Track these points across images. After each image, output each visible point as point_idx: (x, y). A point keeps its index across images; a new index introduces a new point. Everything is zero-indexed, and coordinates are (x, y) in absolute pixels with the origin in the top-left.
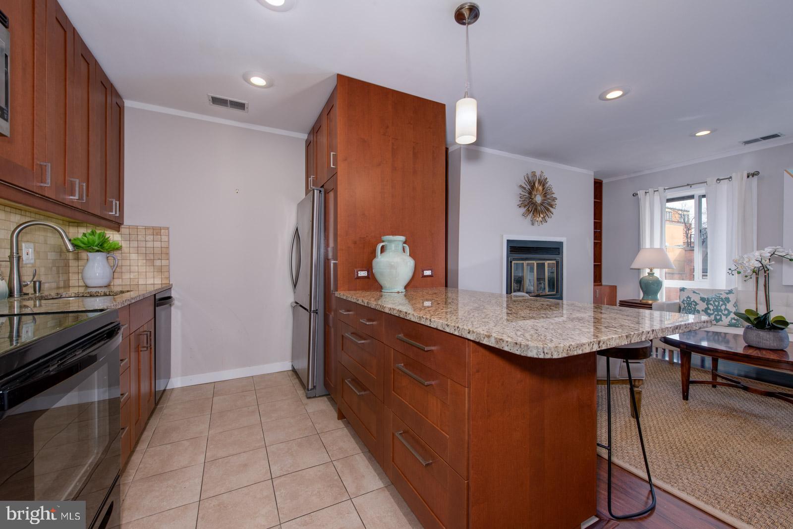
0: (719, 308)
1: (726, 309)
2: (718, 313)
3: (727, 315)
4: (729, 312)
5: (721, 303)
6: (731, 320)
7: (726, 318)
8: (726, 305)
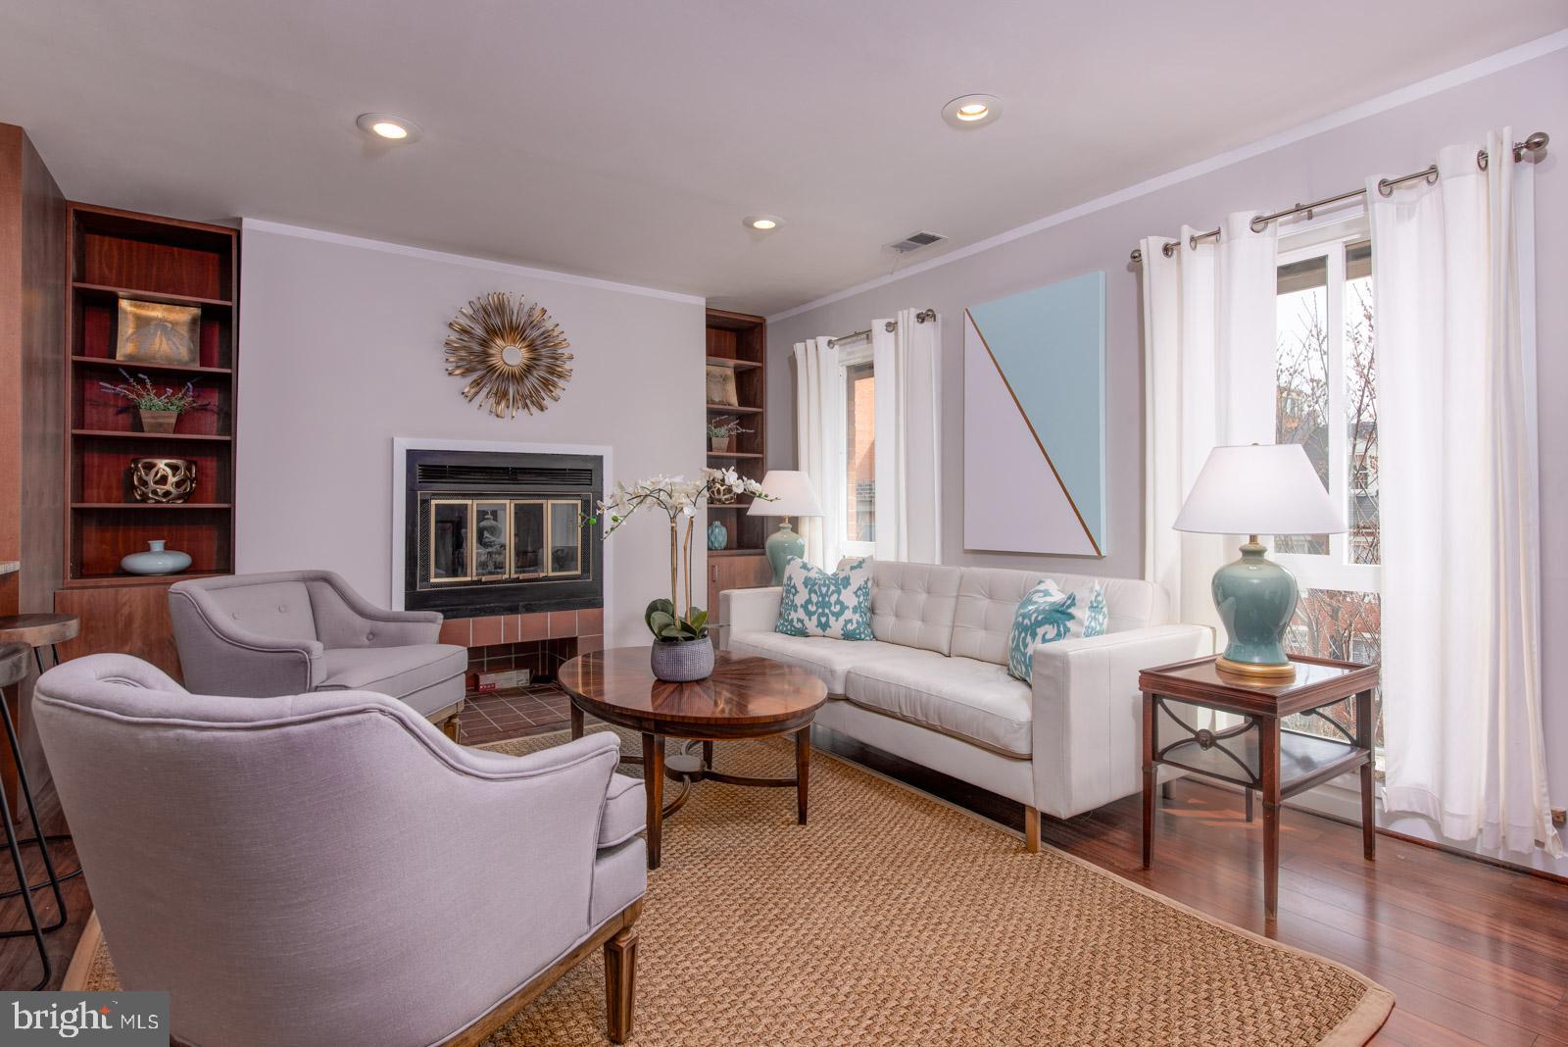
0: (827, 599)
1: (838, 602)
2: (823, 611)
3: (837, 615)
4: (844, 608)
5: (832, 588)
6: (845, 625)
7: (837, 620)
8: (839, 593)
